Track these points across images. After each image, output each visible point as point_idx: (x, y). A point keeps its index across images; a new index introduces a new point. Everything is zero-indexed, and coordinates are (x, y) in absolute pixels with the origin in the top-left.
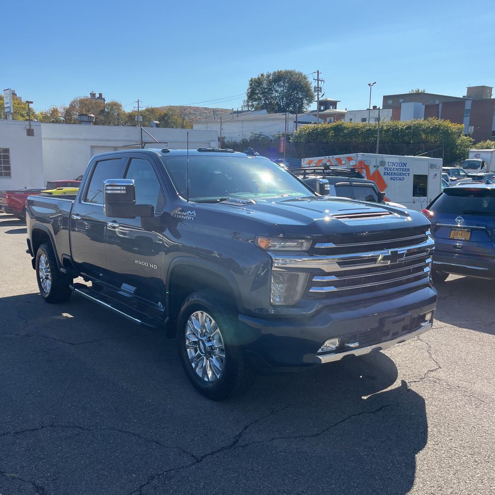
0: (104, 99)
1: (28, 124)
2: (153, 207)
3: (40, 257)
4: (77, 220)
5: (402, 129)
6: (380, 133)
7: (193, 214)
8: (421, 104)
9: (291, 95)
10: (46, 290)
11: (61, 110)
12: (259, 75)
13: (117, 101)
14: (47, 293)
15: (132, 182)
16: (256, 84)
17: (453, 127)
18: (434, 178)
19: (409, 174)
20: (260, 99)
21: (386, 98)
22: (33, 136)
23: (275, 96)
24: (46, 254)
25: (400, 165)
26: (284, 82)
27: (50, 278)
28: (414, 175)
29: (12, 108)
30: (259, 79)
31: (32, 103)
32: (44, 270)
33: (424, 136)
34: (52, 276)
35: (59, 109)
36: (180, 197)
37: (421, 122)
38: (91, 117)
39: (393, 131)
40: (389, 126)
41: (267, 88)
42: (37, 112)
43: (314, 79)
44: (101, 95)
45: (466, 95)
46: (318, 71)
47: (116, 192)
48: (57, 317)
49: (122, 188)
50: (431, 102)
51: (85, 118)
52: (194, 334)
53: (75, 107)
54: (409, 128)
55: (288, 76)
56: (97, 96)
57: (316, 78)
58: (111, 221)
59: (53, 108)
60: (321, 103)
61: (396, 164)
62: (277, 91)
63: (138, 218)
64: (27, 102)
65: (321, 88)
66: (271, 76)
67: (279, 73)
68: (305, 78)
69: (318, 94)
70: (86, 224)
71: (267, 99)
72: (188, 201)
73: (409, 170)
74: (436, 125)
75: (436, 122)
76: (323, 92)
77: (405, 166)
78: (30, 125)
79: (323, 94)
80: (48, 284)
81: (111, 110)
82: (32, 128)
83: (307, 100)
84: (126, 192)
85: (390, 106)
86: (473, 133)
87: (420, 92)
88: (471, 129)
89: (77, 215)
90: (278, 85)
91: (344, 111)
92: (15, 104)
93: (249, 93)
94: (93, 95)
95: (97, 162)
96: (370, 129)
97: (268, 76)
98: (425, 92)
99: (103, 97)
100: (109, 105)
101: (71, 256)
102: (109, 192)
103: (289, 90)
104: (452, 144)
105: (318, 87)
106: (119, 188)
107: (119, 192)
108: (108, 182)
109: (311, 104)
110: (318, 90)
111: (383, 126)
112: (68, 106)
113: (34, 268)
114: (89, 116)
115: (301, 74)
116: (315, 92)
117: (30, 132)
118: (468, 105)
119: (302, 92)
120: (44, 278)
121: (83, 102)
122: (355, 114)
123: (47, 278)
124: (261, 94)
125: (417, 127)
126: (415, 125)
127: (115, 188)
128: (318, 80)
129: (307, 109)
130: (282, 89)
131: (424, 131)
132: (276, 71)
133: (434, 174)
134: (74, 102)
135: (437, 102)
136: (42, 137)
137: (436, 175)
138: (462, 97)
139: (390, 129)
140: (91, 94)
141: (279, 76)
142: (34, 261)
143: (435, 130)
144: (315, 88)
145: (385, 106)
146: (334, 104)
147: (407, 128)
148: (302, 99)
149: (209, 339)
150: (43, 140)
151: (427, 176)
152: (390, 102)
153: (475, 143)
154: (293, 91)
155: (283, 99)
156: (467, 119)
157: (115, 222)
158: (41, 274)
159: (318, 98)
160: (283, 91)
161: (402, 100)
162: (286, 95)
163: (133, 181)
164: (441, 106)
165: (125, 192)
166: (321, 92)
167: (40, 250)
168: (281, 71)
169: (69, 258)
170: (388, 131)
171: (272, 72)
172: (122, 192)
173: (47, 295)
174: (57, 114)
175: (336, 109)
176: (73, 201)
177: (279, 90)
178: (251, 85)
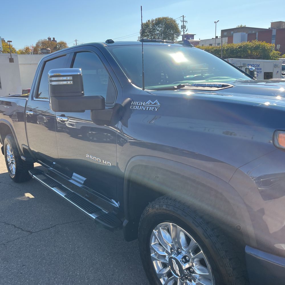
0: (56, 41)
1: (10, 55)
2: (104, 99)
3: (6, 146)
4: (31, 115)
5: (236, 48)
6: (223, 52)
7: (155, 104)
8: (245, 33)
9: (167, 32)
10: (13, 172)
11: (31, 48)
12: (147, 21)
13: (63, 41)
14: (14, 175)
15: (78, 71)
16: (145, 26)
17: (268, 45)
18: (277, 74)
19: (261, 72)
20: (148, 35)
21: (223, 31)
22: (14, 62)
23: (157, 33)
24: (10, 144)
25: (256, 66)
26: (162, 25)
27: (14, 163)
28: (265, 73)
29: (2, 48)
30: (147, 23)
31: (11, 42)
32: (10, 157)
33: (249, 52)
34: (16, 162)
35: (30, 48)
36: (133, 85)
37: (248, 44)
38: (48, 50)
39: (231, 49)
40: (228, 47)
41: (152, 29)
42: (17, 50)
43: (181, 21)
44: (54, 38)
45: (270, 27)
46: (183, 16)
47: (61, 83)
48: (20, 198)
49: (69, 78)
50: (250, 32)
51: (45, 51)
52: (160, 244)
53: (39, 46)
54: (240, 47)
55: (164, 20)
56: (52, 39)
57: (182, 20)
58: (60, 115)
59: (27, 47)
60: (184, 36)
61: (253, 65)
62: (158, 30)
63: (88, 112)
64: (8, 41)
65: (185, 26)
66: (154, 21)
67: (159, 19)
68: (175, 21)
69: (184, 30)
70: (45, 118)
71: (152, 35)
72: (144, 89)
73: (261, 69)
74: (257, 45)
75: (256, 43)
76: (186, 29)
77: (259, 66)
78: (11, 56)
79: (187, 30)
80: (13, 167)
81: (60, 47)
82: (12, 58)
83: (176, 34)
84: (74, 82)
85: (225, 36)
86: (279, 49)
87: (243, 26)
88: (279, 46)
89: (31, 111)
90: (159, 27)
91: (199, 40)
92: (4, 46)
93: (141, 32)
94: (49, 39)
95: (45, 62)
96: (216, 50)
97: (153, 21)
98: (246, 26)
99: (55, 40)
100: (59, 43)
101: (29, 146)
102: (54, 83)
103: (165, 29)
104: (267, 56)
105: (184, 26)
106: (65, 78)
107: (65, 83)
108: (52, 72)
109: (178, 37)
110: (184, 28)
111: (224, 47)
112: (35, 45)
113: (3, 154)
114: (47, 50)
115: (172, 19)
116: (182, 29)
117: (11, 60)
118: (274, 33)
119: (173, 30)
120: (10, 163)
121: (44, 43)
122: (205, 42)
123: (12, 163)
124: (149, 32)
125: (245, 47)
126: (244, 45)
127: (61, 78)
128: (183, 21)
129: (176, 40)
130: (161, 29)
131: (250, 49)
132: (157, 18)
133: (277, 71)
134: (38, 43)
135: (254, 32)
136: (19, 63)
137: (278, 72)
138: (268, 29)
139: (228, 49)
140: (48, 38)
141: (159, 21)
142: (2, 148)
143: (257, 48)
144: (182, 26)
145: (223, 36)
146: (192, 36)
147: (239, 48)
148: (173, 34)
149: (186, 259)
150: (19, 65)
151: (272, 72)
152: (225, 34)
153: (281, 55)
154: (168, 30)
155: (162, 35)
156: (274, 41)
157: (63, 116)
158: (8, 159)
159: (184, 33)
160: (162, 30)
161: (233, 32)
162: (163, 32)
163: (80, 69)
164: (257, 33)
165: (72, 82)
166: (185, 28)
167: (6, 140)
168: (160, 18)
169: (27, 148)
170: (227, 50)
171: (154, 19)
172: (69, 83)
173: (14, 176)
174: (29, 51)
175: (193, 39)
176: (27, 99)
177: (159, 29)
178: (142, 27)
